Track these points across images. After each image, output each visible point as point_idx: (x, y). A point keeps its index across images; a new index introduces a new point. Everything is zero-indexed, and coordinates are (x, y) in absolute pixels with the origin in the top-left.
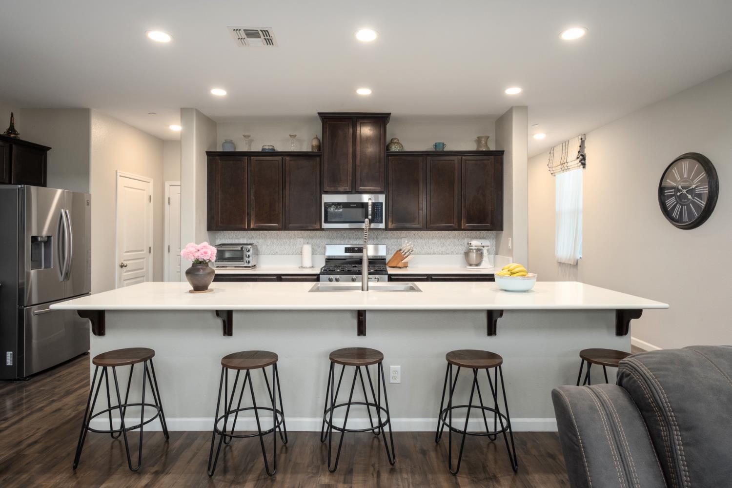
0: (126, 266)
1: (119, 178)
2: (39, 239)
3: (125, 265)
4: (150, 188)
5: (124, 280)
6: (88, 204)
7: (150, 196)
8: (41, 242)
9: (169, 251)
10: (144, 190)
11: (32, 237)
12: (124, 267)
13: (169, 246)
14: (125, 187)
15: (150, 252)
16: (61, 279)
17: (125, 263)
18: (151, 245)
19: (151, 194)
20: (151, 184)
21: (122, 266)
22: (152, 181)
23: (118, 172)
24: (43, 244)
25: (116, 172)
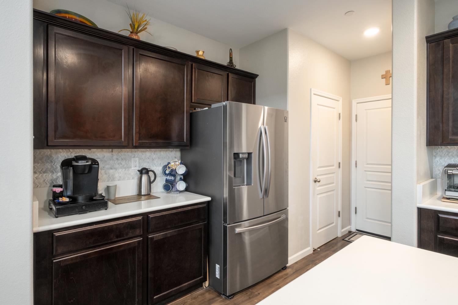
0: (319, 182)
1: (313, 96)
2: (241, 156)
3: (319, 180)
4: (339, 107)
5: (318, 194)
6: (286, 120)
7: (340, 114)
8: (243, 158)
9: (356, 167)
10: (334, 108)
11: (234, 154)
12: (317, 182)
13: (356, 161)
14: (318, 105)
15: (339, 167)
16: (261, 195)
17: (318, 178)
18: (340, 161)
19: (341, 111)
20: (340, 103)
21: (315, 181)
22: (341, 99)
23: (312, 90)
24: (245, 161)
25: (311, 90)
